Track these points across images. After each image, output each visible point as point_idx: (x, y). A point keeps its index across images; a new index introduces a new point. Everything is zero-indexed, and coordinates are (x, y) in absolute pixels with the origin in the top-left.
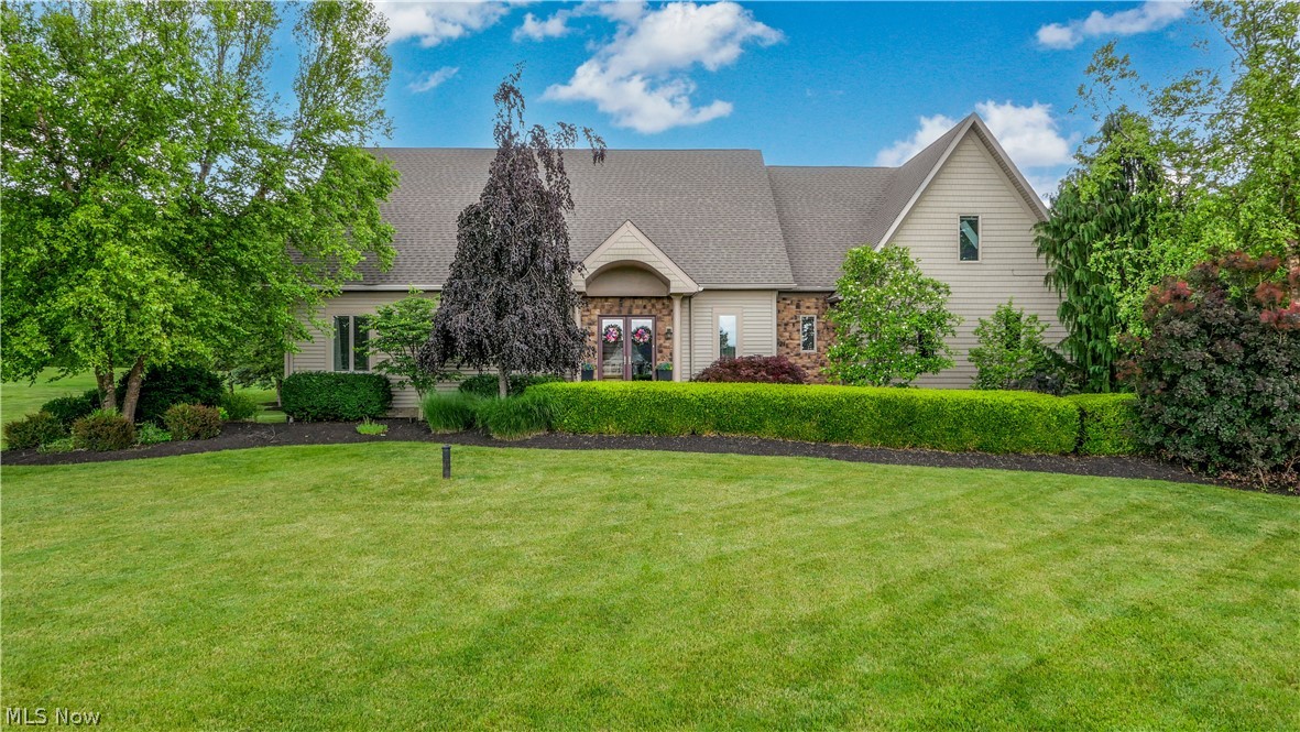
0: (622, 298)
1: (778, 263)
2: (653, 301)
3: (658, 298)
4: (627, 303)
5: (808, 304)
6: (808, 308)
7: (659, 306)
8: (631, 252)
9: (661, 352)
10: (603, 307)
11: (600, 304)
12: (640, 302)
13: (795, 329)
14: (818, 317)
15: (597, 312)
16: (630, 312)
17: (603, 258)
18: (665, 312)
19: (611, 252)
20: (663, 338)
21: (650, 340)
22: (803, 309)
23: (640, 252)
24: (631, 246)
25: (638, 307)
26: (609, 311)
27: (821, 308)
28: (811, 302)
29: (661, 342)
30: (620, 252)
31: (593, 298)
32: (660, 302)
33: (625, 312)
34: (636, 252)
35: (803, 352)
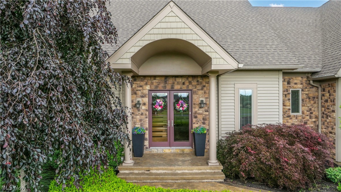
0: (166, 77)
1: (281, 50)
2: (190, 79)
3: (194, 77)
4: (170, 81)
5: (295, 81)
6: (296, 84)
7: (194, 83)
8: (175, 31)
9: (196, 117)
10: (152, 83)
11: (150, 82)
12: (180, 80)
13: (287, 99)
14: (302, 90)
15: (148, 87)
16: (172, 87)
17: (147, 37)
18: (199, 87)
19: (156, 31)
20: (197, 107)
21: (188, 108)
22: (292, 85)
23: (182, 31)
24: (174, 25)
25: (178, 83)
26: (157, 87)
27: (305, 84)
28: (298, 79)
29: (196, 109)
30: (164, 31)
31: (145, 77)
32: (195, 80)
33: (169, 87)
34: (179, 31)
35: (292, 114)
